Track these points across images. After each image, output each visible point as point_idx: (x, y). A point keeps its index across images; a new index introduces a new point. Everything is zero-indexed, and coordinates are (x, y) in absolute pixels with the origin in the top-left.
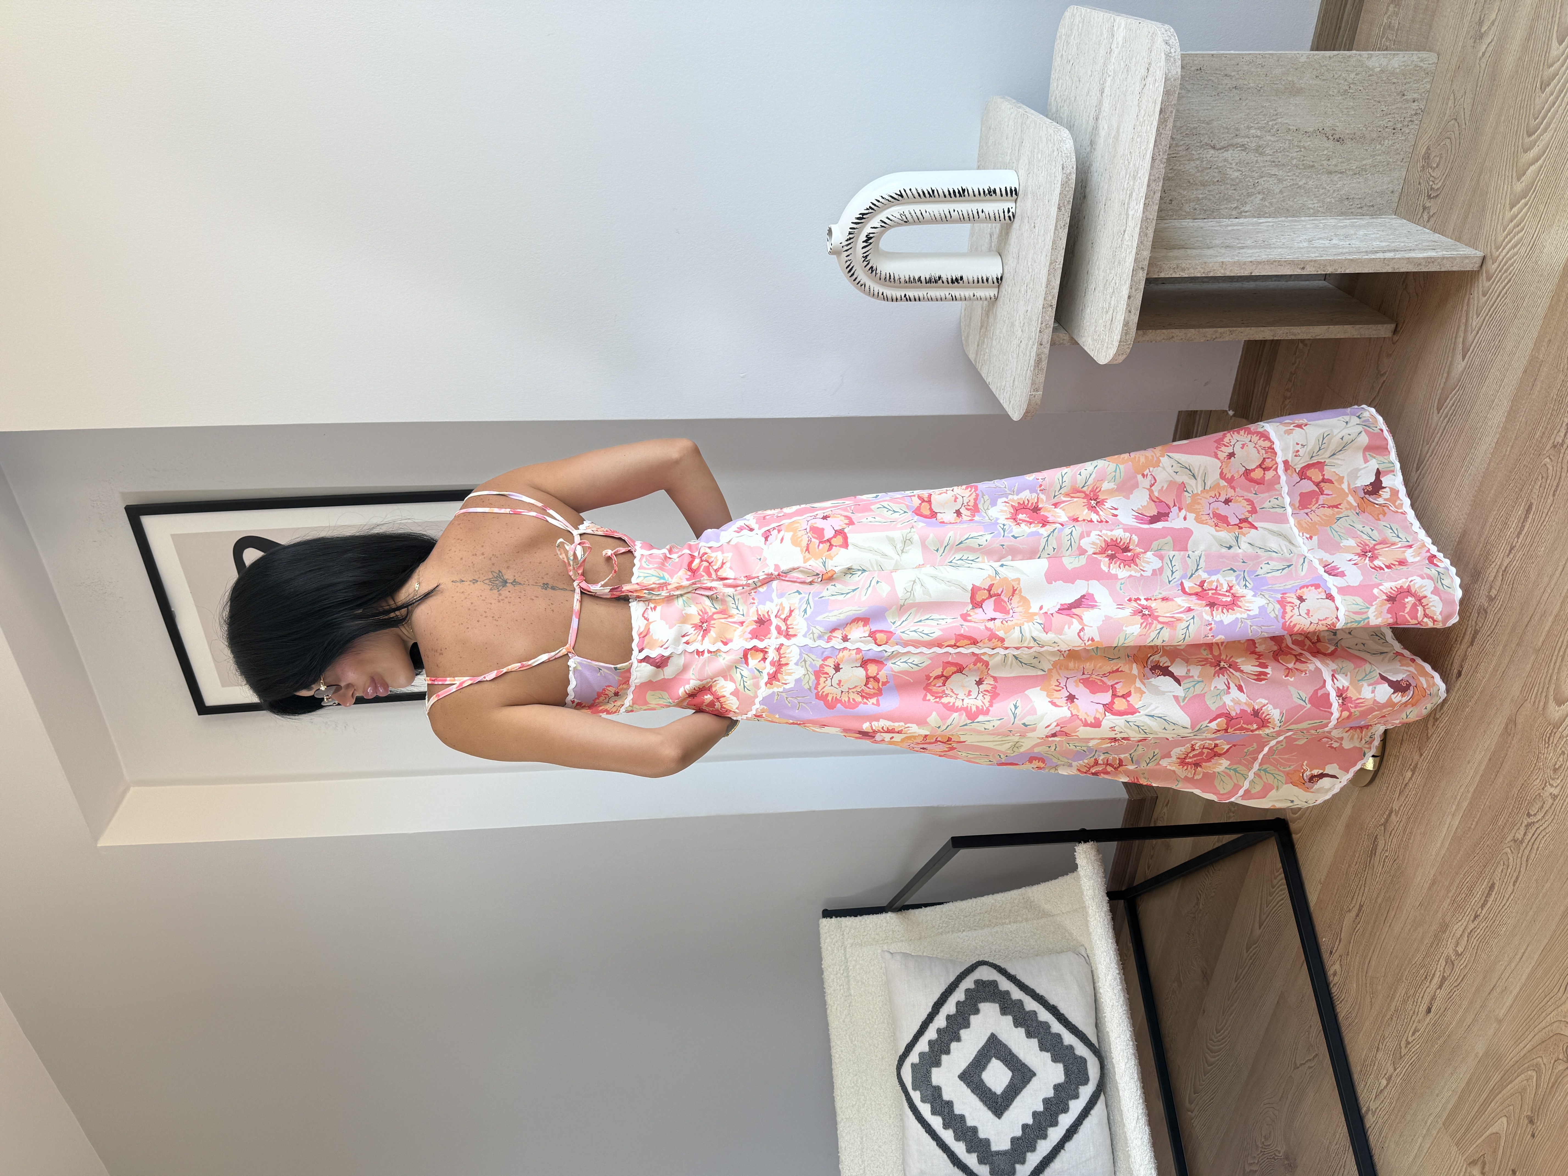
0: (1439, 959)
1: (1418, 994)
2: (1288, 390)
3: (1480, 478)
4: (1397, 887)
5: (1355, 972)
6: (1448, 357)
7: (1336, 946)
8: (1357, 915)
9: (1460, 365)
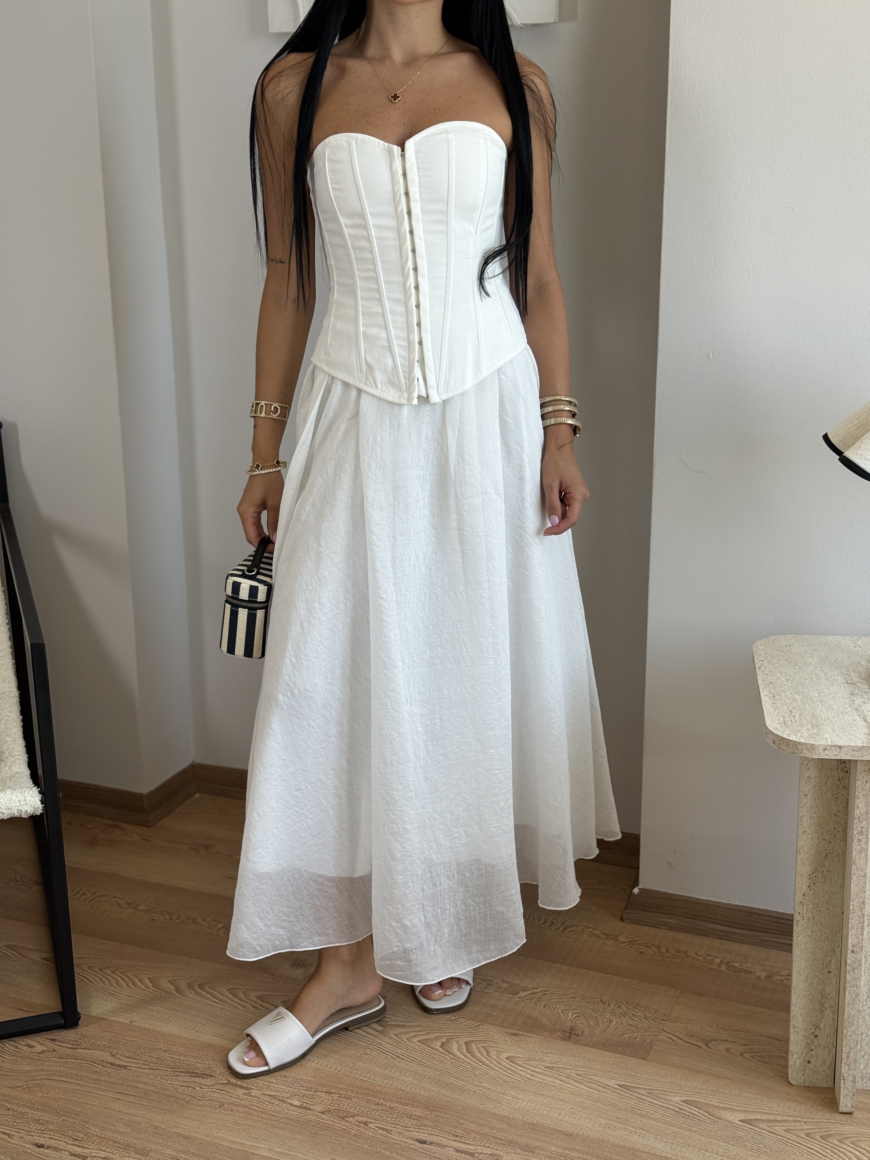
0: (104, 1151)
1: (52, 1133)
2: (667, 950)
3: (628, 1145)
4: (165, 1101)
5: (44, 1068)
6: (740, 1106)
7: (64, 1045)
8: (112, 1064)
9: (735, 1118)
